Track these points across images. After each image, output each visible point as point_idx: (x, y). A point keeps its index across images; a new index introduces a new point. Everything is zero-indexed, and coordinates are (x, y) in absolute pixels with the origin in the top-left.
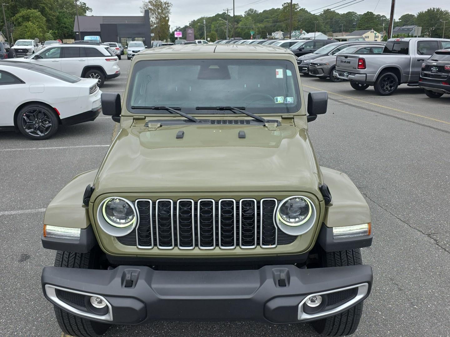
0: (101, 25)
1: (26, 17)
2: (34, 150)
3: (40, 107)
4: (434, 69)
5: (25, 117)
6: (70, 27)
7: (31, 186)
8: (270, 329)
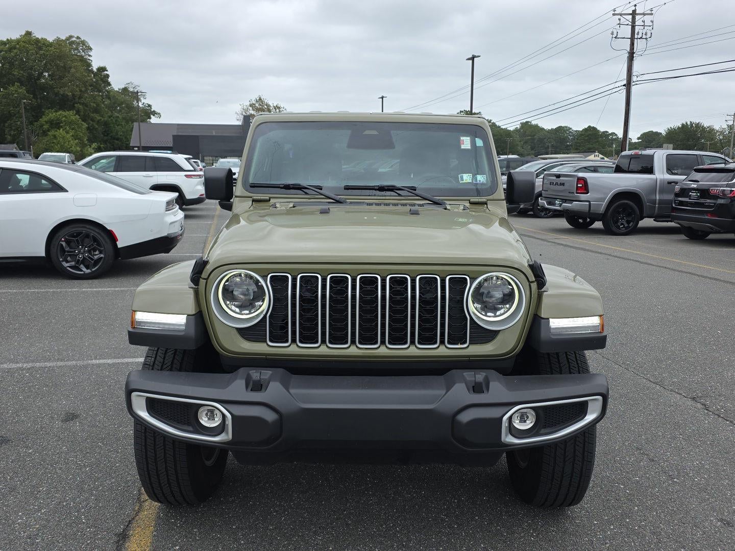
0: (174, 136)
1: (55, 122)
2: (75, 291)
3: (88, 228)
4: (694, 194)
5: (64, 244)
6: (124, 138)
7: (74, 334)
8: (455, 502)
